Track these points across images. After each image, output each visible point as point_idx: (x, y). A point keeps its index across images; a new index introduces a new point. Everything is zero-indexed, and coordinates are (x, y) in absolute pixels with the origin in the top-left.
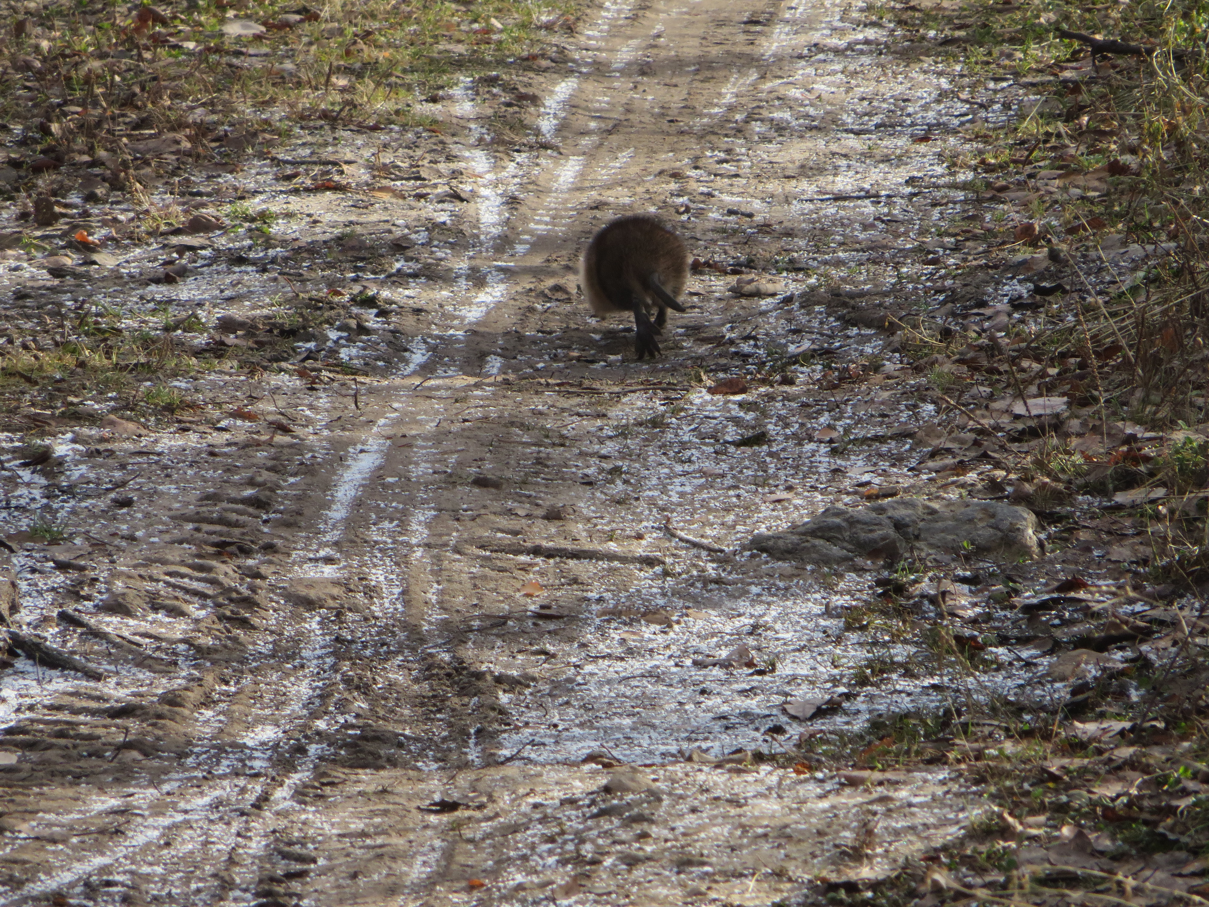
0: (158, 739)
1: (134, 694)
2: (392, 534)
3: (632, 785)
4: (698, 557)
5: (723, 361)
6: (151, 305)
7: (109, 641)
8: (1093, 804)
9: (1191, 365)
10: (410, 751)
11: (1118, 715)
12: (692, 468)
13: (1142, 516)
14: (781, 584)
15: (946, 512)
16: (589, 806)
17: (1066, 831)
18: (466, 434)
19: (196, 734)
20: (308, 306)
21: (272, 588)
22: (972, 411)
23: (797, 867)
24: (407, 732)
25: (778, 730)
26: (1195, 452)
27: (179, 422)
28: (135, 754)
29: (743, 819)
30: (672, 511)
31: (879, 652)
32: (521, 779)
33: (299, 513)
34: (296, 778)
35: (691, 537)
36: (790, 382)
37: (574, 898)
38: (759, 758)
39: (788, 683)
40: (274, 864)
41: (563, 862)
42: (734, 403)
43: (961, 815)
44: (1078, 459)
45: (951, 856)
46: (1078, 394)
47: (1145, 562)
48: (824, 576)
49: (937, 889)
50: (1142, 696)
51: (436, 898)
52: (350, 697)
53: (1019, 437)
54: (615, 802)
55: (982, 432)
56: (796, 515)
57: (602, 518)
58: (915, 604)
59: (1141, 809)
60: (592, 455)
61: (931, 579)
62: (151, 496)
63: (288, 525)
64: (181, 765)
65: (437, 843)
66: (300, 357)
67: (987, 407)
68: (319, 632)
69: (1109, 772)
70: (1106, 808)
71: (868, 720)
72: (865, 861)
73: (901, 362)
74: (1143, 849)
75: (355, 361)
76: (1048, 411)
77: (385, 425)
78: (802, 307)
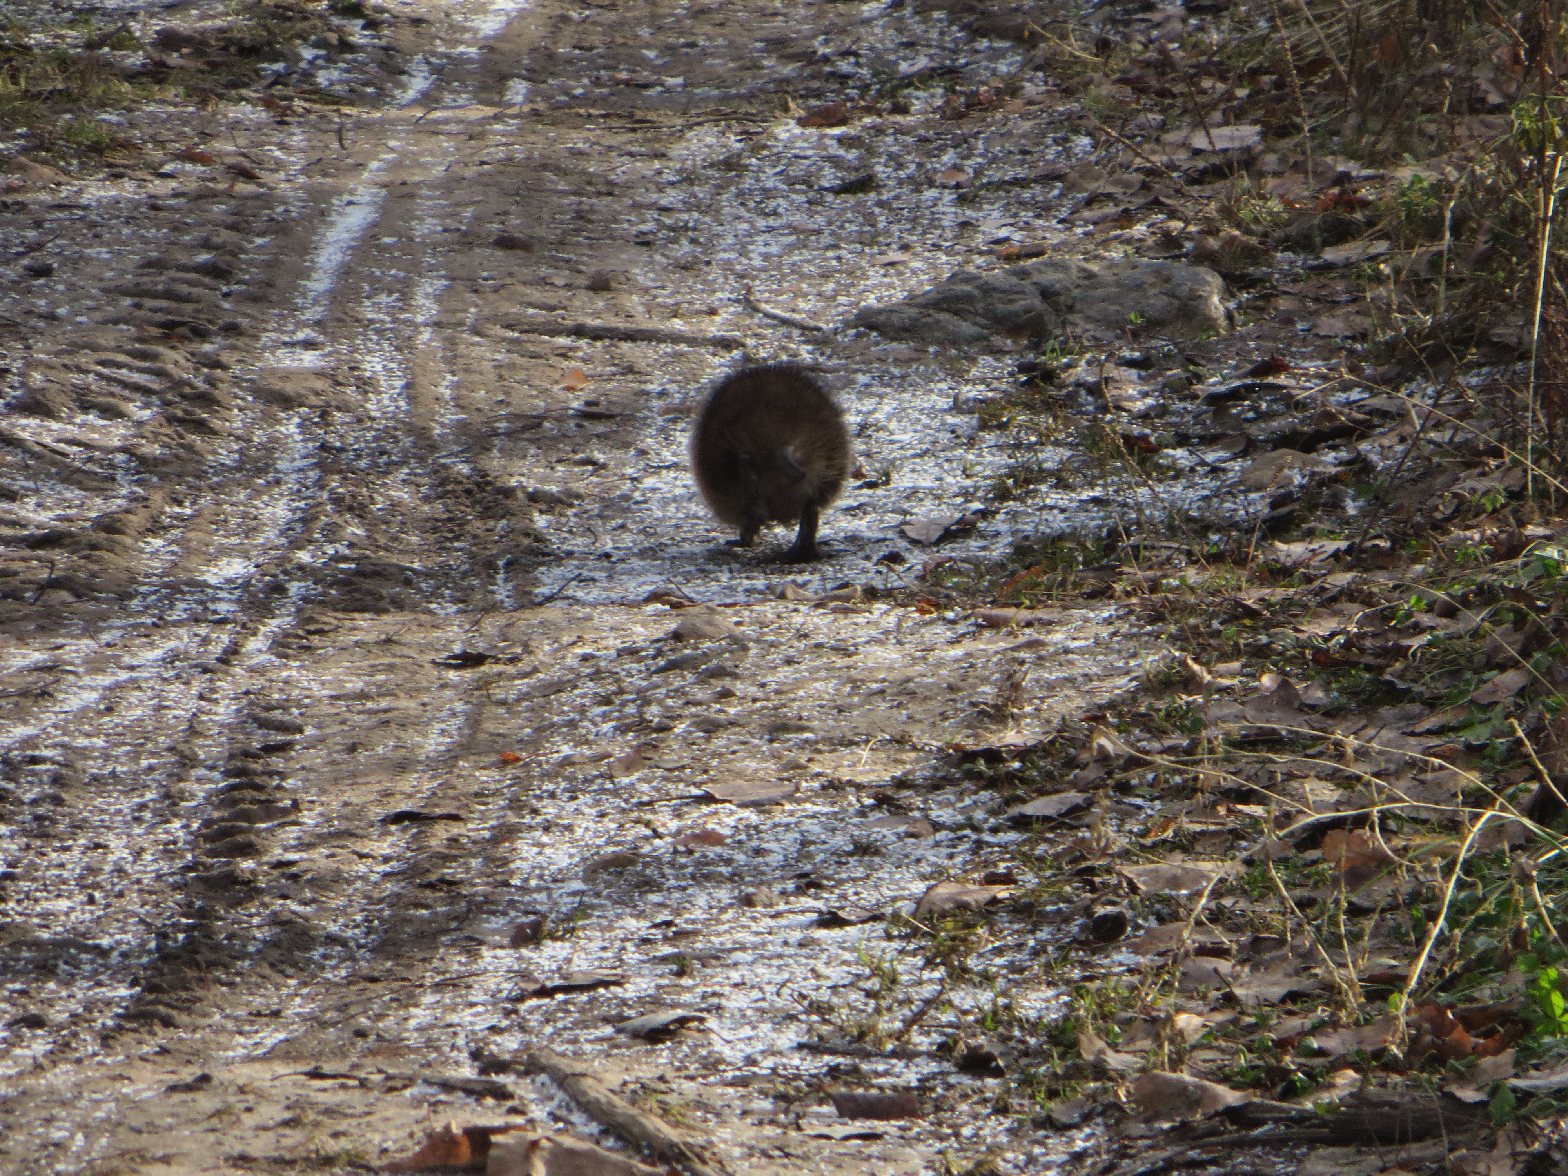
0: (94, 575)
1: (60, 518)
2: (391, 311)
3: (709, 630)
4: (789, 337)
5: (815, 84)
6: (68, 15)
7: (26, 451)
8: (1301, 646)
9: (1420, 82)
10: (420, 590)
11: (1331, 532)
12: (778, 222)
13: (1359, 277)
14: (896, 371)
15: (1108, 276)
16: (654, 657)
17: (1267, 681)
18: (486, 180)
19: (142, 569)
20: (274, 16)
21: (237, 381)
22: (1139, 145)
23: (923, 732)
24: (416, 566)
25: (895, 558)
26: (1426, 193)
27: (110, 165)
28: (65, 595)
29: (853, 672)
30: (754, 278)
31: (1023, 457)
32: (565, 624)
33: (270, 284)
34: (273, 625)
35: (778, 312)
36: (903, 110)
37: (637, 775)
38: (872, 594)
39: (907, 498)
40: (248, 735)
41: (622, 729)
42: (832, 137)
43: (1132, 663)
44: (1275, 205)
45: (1120, 715)
46: (1274, 121)
47: (1363, 337)
48: (952, 360)
49: (1104, 757)
50: (1361, 508)
51: (459, 776)
52: (340, 521)
53: (1199, 178)
54: (687, 651)
55: (1151, 172)
56: (913, 281)
57: (663, 288)
58: (1069, 395)
59: (1362, 651)
60: (649, 207)
61: (1089, 363)
62: (75, 262)
63: (256, 299)
64: (124, 609)
65: (459, 706)
66: (265, 82)
67: (1158, 140)
68: (298, 438)
69: (1321, 605)
70: (1317, 651)
71: (1010, 544)
72: (1010, 723)
73: (1046, 83)
74: (1365, 702)
75: (337, 88)
76: (1237, 145)
77: (379, 170)
78: (916, 13)
